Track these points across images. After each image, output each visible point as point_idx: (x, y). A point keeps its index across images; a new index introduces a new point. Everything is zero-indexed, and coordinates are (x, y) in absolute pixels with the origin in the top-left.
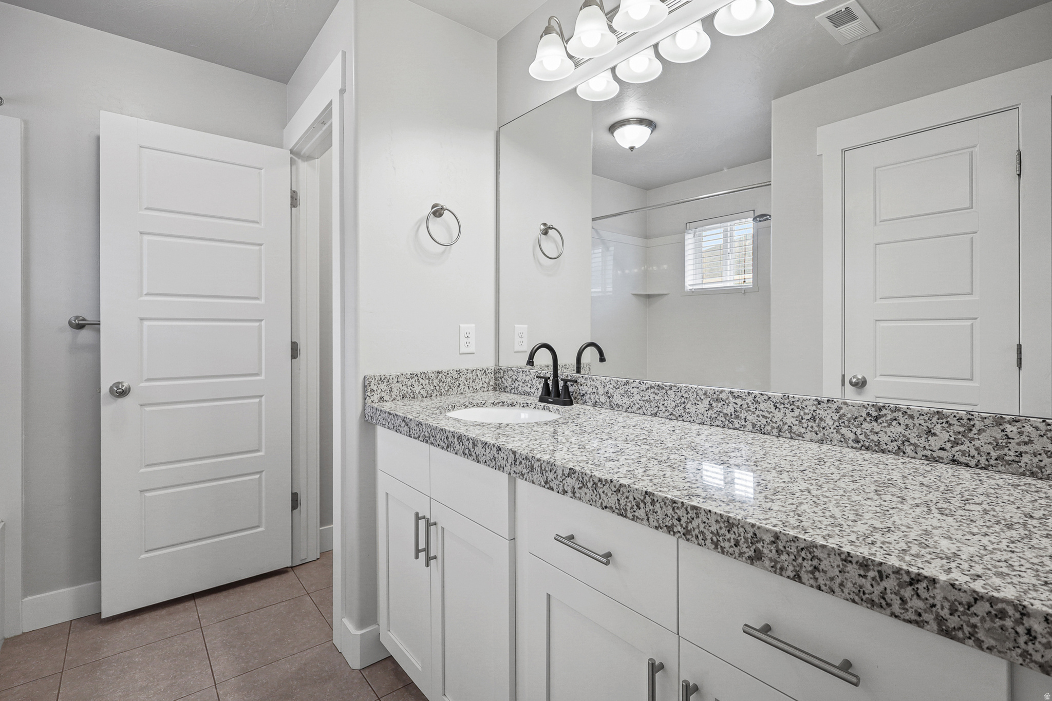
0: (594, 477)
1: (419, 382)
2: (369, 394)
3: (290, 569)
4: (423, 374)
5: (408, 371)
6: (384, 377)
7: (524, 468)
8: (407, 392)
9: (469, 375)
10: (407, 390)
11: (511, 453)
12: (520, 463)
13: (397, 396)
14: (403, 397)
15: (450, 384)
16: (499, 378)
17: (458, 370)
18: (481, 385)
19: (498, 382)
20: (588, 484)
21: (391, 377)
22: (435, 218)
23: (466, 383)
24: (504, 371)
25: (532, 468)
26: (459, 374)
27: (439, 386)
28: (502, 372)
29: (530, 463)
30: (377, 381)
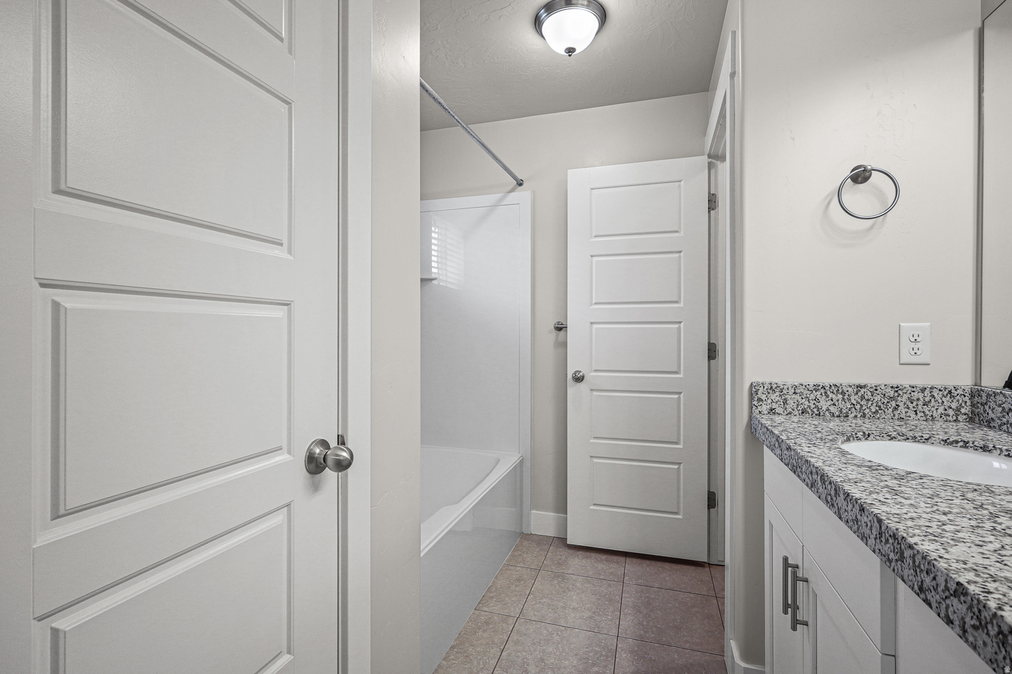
0: (1000, 620)
1: (827, 396)
2: (755, 403)
3: (708, 565)
4: (833, 387)
5: (812, 381)
6: (775, 386)
7: (891, 551)
8: (809, 407)
9: (916, 395)
10: (809, 404)
11: (875, 519)
12: (887, 541)
13: (793, 410)
14: (803, 413)
15: (880, 404)
16: (979, 405)
17: (895, 386)
18: (941, 410)
19: (977, 411)
20: (989, 627)
21: (786, 387)
22: (857, 185)
23: (911, 406)
24: (988, 394)
25: (902, 558)
26: (897, 391)
27: (861, 405)
28: (984, 395)
29: (899, 546)
30: (767, 389)
